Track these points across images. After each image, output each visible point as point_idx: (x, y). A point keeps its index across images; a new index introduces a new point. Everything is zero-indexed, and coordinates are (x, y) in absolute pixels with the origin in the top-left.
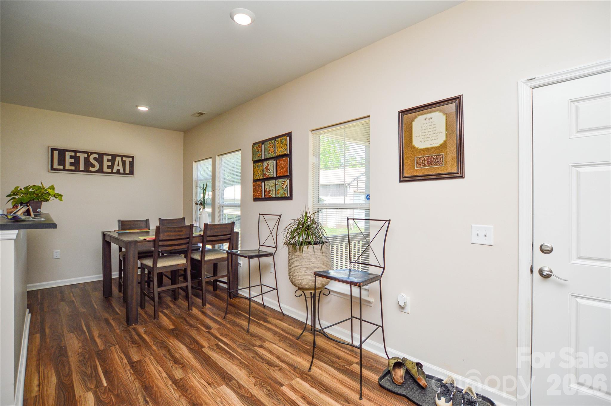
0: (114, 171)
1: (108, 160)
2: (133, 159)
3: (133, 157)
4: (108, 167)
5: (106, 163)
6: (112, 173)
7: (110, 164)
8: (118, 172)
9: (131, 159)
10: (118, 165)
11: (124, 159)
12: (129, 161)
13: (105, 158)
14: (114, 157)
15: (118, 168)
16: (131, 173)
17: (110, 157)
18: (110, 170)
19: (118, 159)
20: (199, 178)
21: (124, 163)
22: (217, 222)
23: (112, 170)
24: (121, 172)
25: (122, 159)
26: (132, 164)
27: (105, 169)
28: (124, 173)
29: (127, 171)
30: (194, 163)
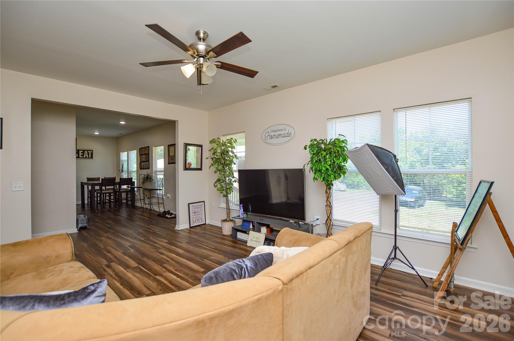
0: (84, 157)
1: (82, 153)
2: (92, 152)
3: (92, 151)
4: (82, 155)
5: (80, 154)
6: (83, 158)
7: (82, 154)
8: (86, 157)
9: (91, 152)
10: (86, 155)
11: (88, 152)
12: (91, 153)
13: (80, 152)
14: (84, 151)
15: (86, 156)
16: (92, 157)
17: (82, 151)
18: (82, 157)
19: (86, 152)
20: (123, 159)
21: (88, 153)
22: (129, 177)
23: (83, 157)
24: (87, 157)
25: (87, 152)
26: (92, 154)
27: (80, 156)
28: (89, 158)
29: (90, 157)
30: (121, 153)
